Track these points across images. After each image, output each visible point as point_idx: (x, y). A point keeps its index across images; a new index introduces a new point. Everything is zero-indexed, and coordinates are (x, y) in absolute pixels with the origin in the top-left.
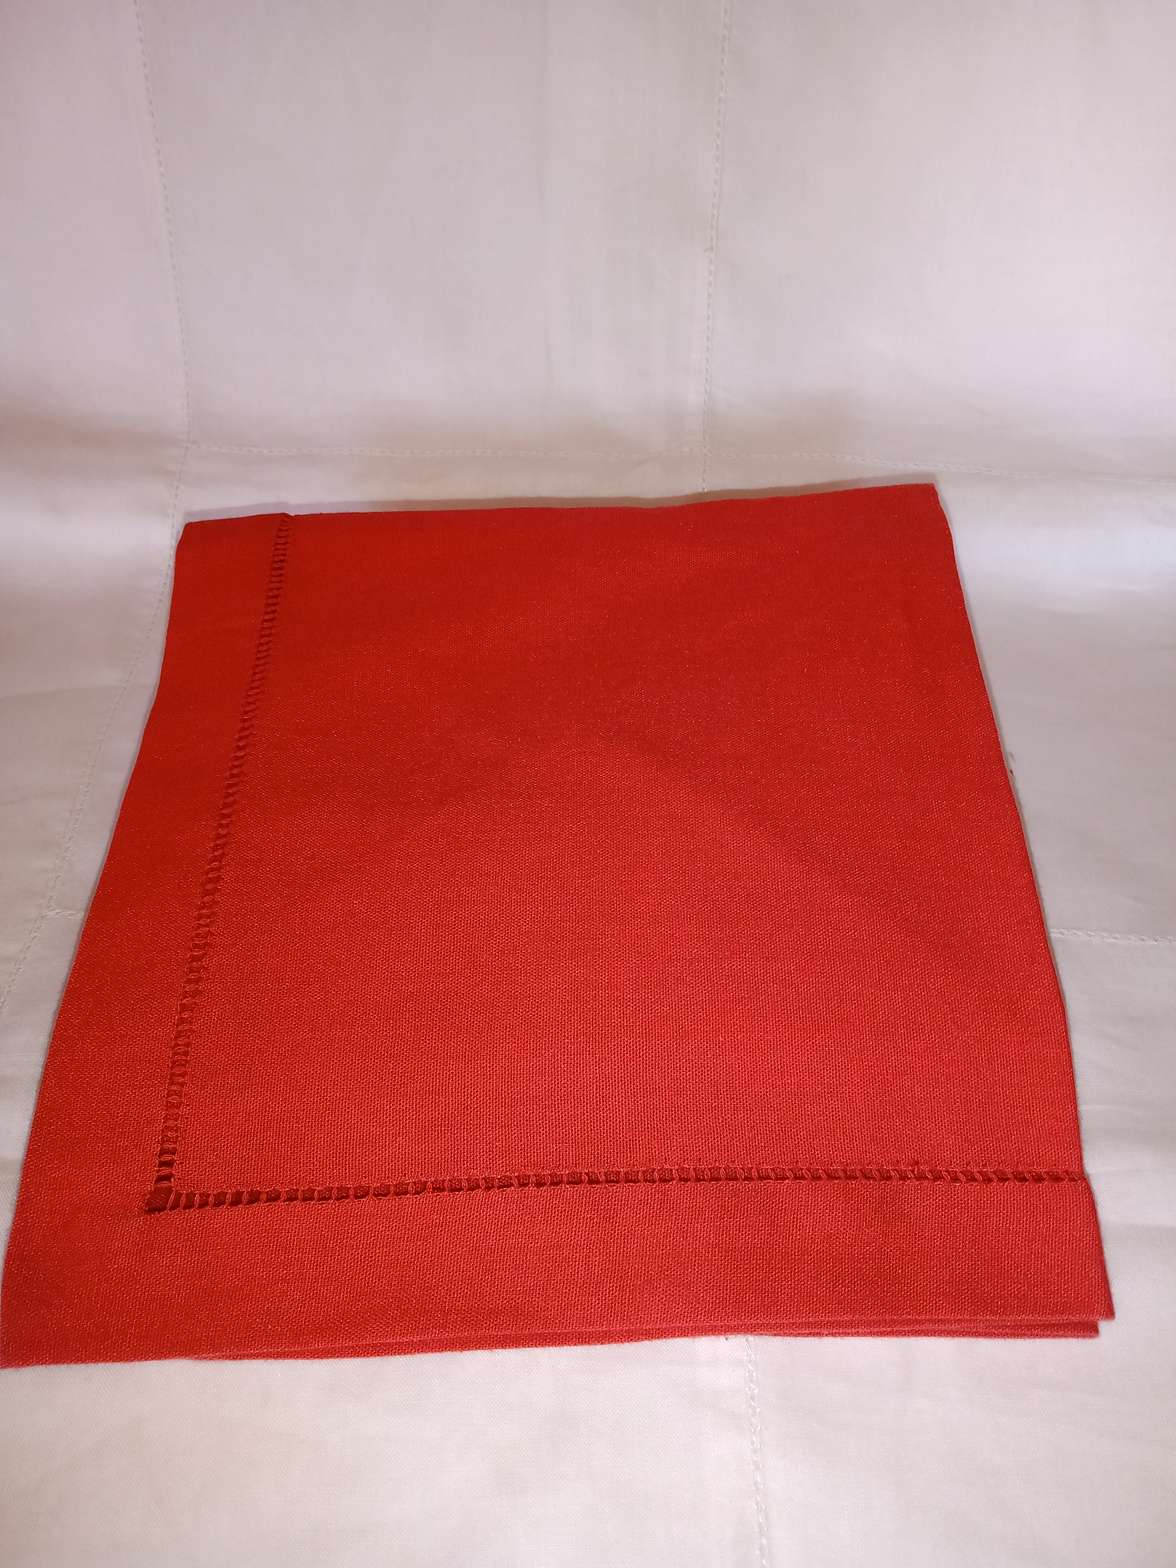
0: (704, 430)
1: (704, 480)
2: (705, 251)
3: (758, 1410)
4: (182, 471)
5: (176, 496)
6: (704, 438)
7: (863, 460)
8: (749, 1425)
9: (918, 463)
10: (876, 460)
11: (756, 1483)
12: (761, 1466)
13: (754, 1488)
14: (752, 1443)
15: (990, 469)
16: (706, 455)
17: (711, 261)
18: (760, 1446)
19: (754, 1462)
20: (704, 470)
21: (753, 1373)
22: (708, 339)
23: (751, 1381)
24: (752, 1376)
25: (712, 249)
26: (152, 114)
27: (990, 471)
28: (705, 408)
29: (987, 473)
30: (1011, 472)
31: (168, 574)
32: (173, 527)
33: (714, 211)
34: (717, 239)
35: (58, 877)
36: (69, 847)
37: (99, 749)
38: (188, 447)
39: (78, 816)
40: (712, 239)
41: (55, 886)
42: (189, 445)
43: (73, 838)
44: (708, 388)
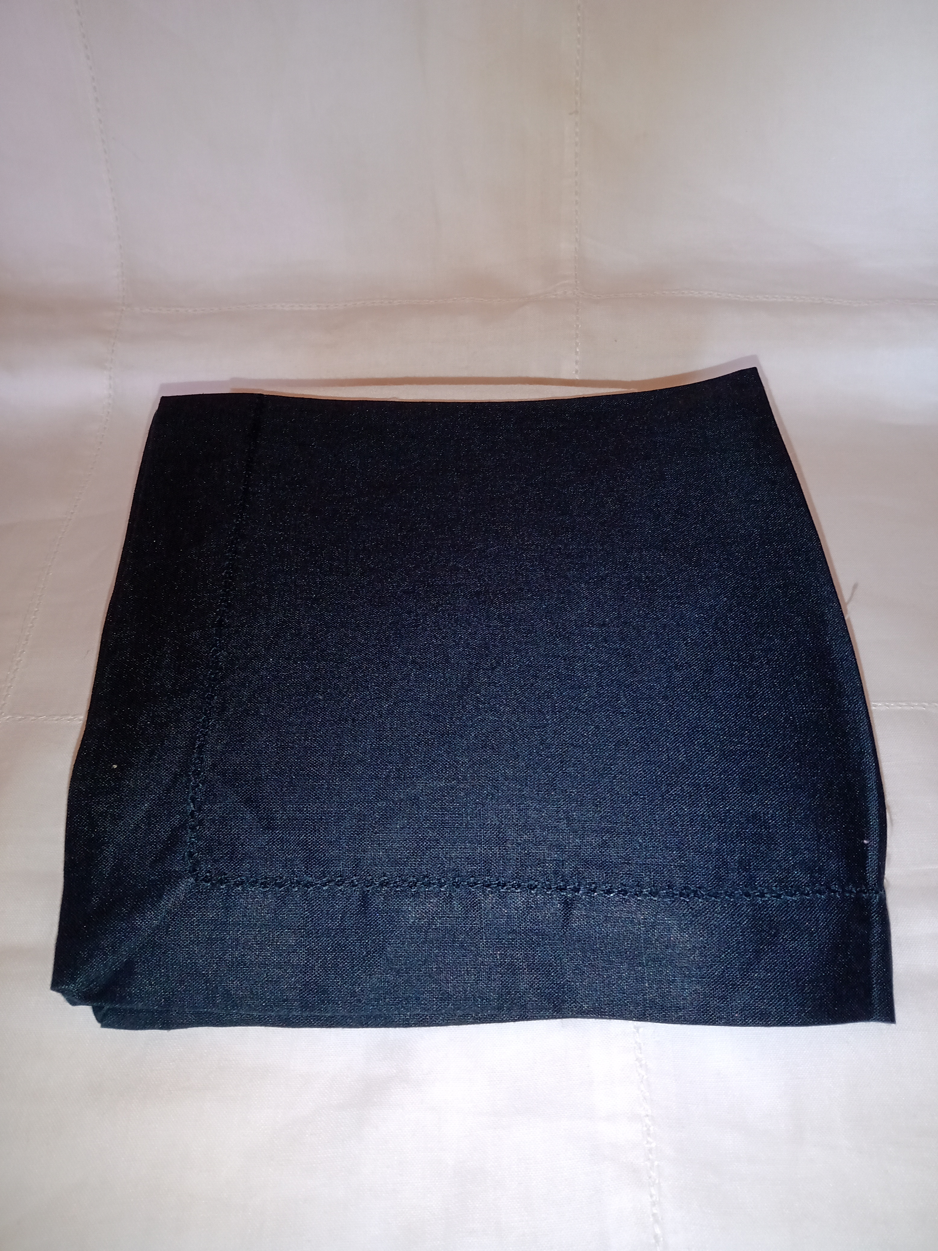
0: (576, 274)
2: (571, 114)
3: (656, 1163)
4: (117, 330)
5: (113, 351)
6: (576, 282)
7: (718, 295)
8: (648, 1178)
9: (767, 296)
10: (730, 295)
11: (656, 1237)
12: (660, 1219)
13: (654, 1241)
14: (651, 1196)
15: (832, 299)
16: (578, 296)
17: (576, 123)
18: (659, 1199)
19: (654, 1215)
20: (578, 310)
21: (650, 1127)
22: (576, 193)
23: (649, 1135)
24: (648, 1130)
25: (576, 112)
26: (78, 13)
27: (831, 301)
28: (576, 256)
29: (830, 302)
30: (850, 301)
31: (107, 420)
32: (110, 378)
33: (578, 79)
34: (581, 103)
35: (10, 687)
36: (21, 660)
37: (48, 574)
38: (123, 310)
39: (28, 633)
40: (576, 103)
41: (7, 695)
42: (124, 308)
43: (24, 652)
44: (577, 236)
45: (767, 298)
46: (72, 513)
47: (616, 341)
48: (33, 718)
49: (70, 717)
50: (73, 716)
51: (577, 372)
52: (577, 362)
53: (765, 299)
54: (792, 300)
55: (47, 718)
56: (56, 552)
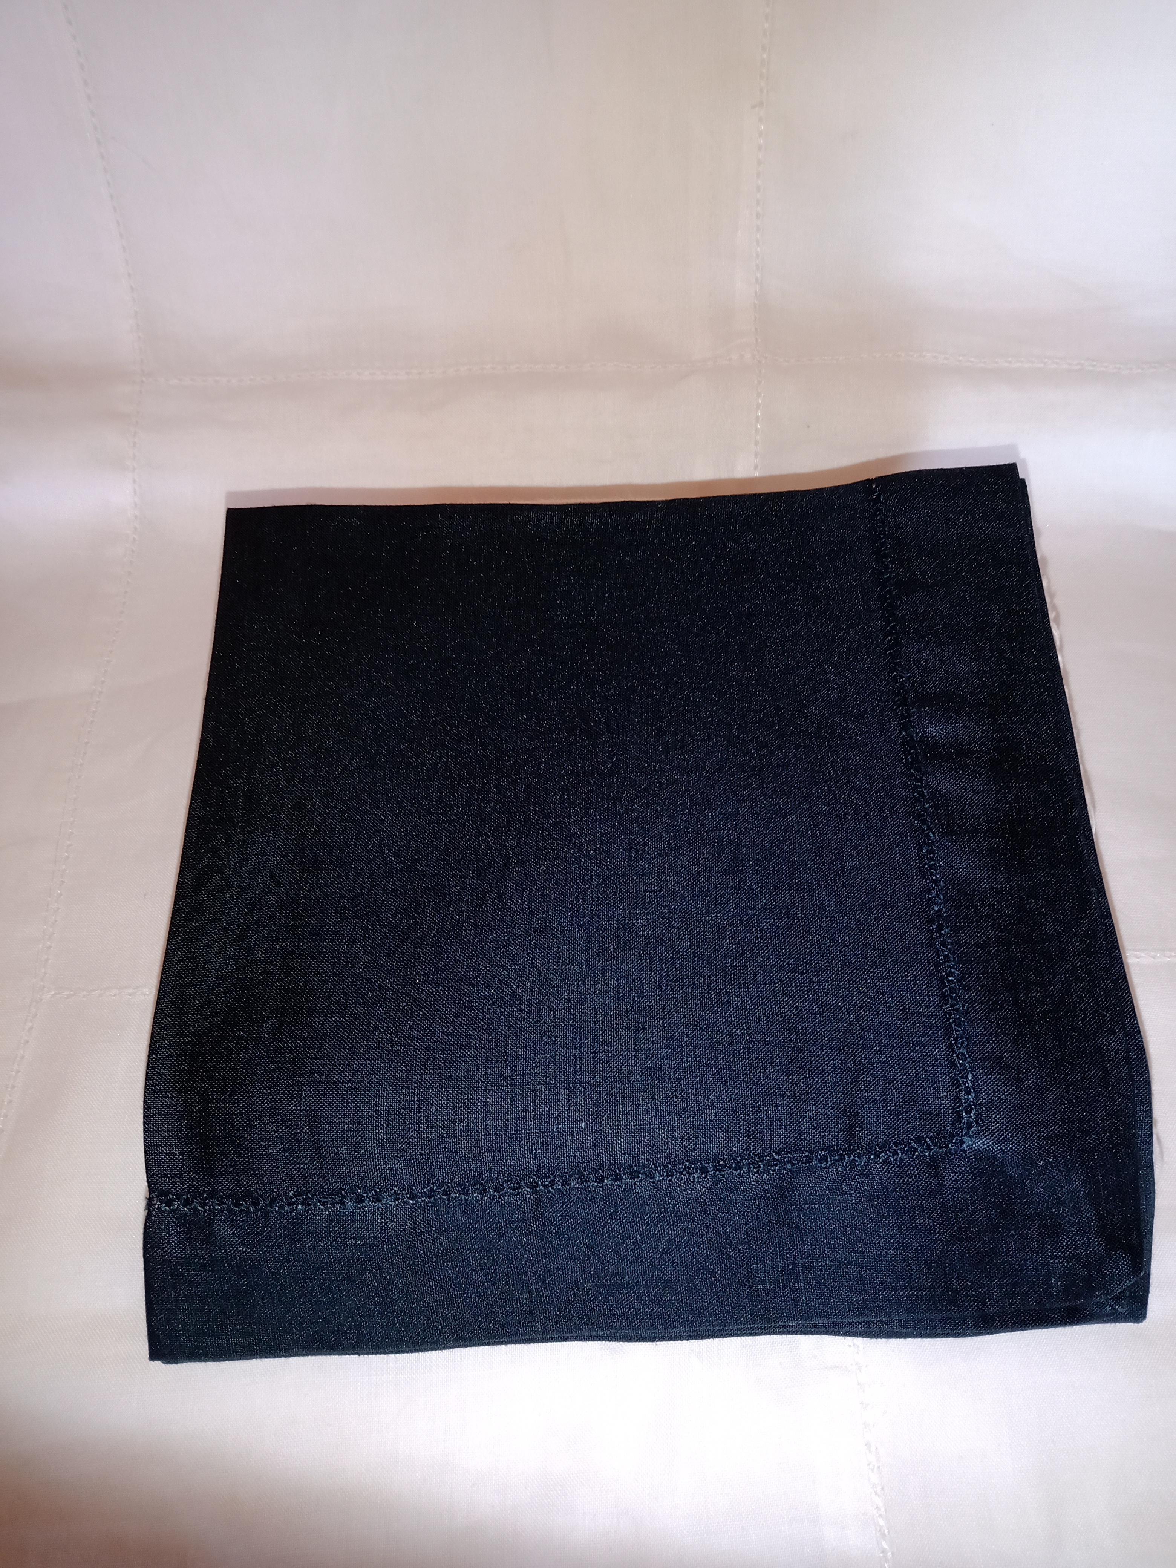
0: (756, 329)
1: (759, 395)
2: (753, 107)
4: (138, 412)
6: (757, 341)
9: (1010, 359)
16: (759, 362)
17: (760, 120)
20: (759, 383)
22: (758, 216)
25: (761, 104)
27: (1094, 366)
28: (756, 302)
29: (1091, 368)
30: (1118, 366)
31: (134, 540)
32: (134, 481)
33: (765, 56)
34: (767, 91)
35: (50, 947)
36: (58, 908)
37: (80, 777)
38: (142, 381)
39: (64, 867)
40: (761, 91)
41: (47, 960)
42: (144, 379)
43: (61, 895)
44: (758, 275)
45: (1010, 362)
46: (103, 682)
47: (808, 427)
48: (85, 993)
49: (130, 991)
50: (134, 989)
51: (756, 467)
52: (756, 455)
53: (1006, 365)
54: (1042, 365)
55: (102, 992)
56: (87, 743)
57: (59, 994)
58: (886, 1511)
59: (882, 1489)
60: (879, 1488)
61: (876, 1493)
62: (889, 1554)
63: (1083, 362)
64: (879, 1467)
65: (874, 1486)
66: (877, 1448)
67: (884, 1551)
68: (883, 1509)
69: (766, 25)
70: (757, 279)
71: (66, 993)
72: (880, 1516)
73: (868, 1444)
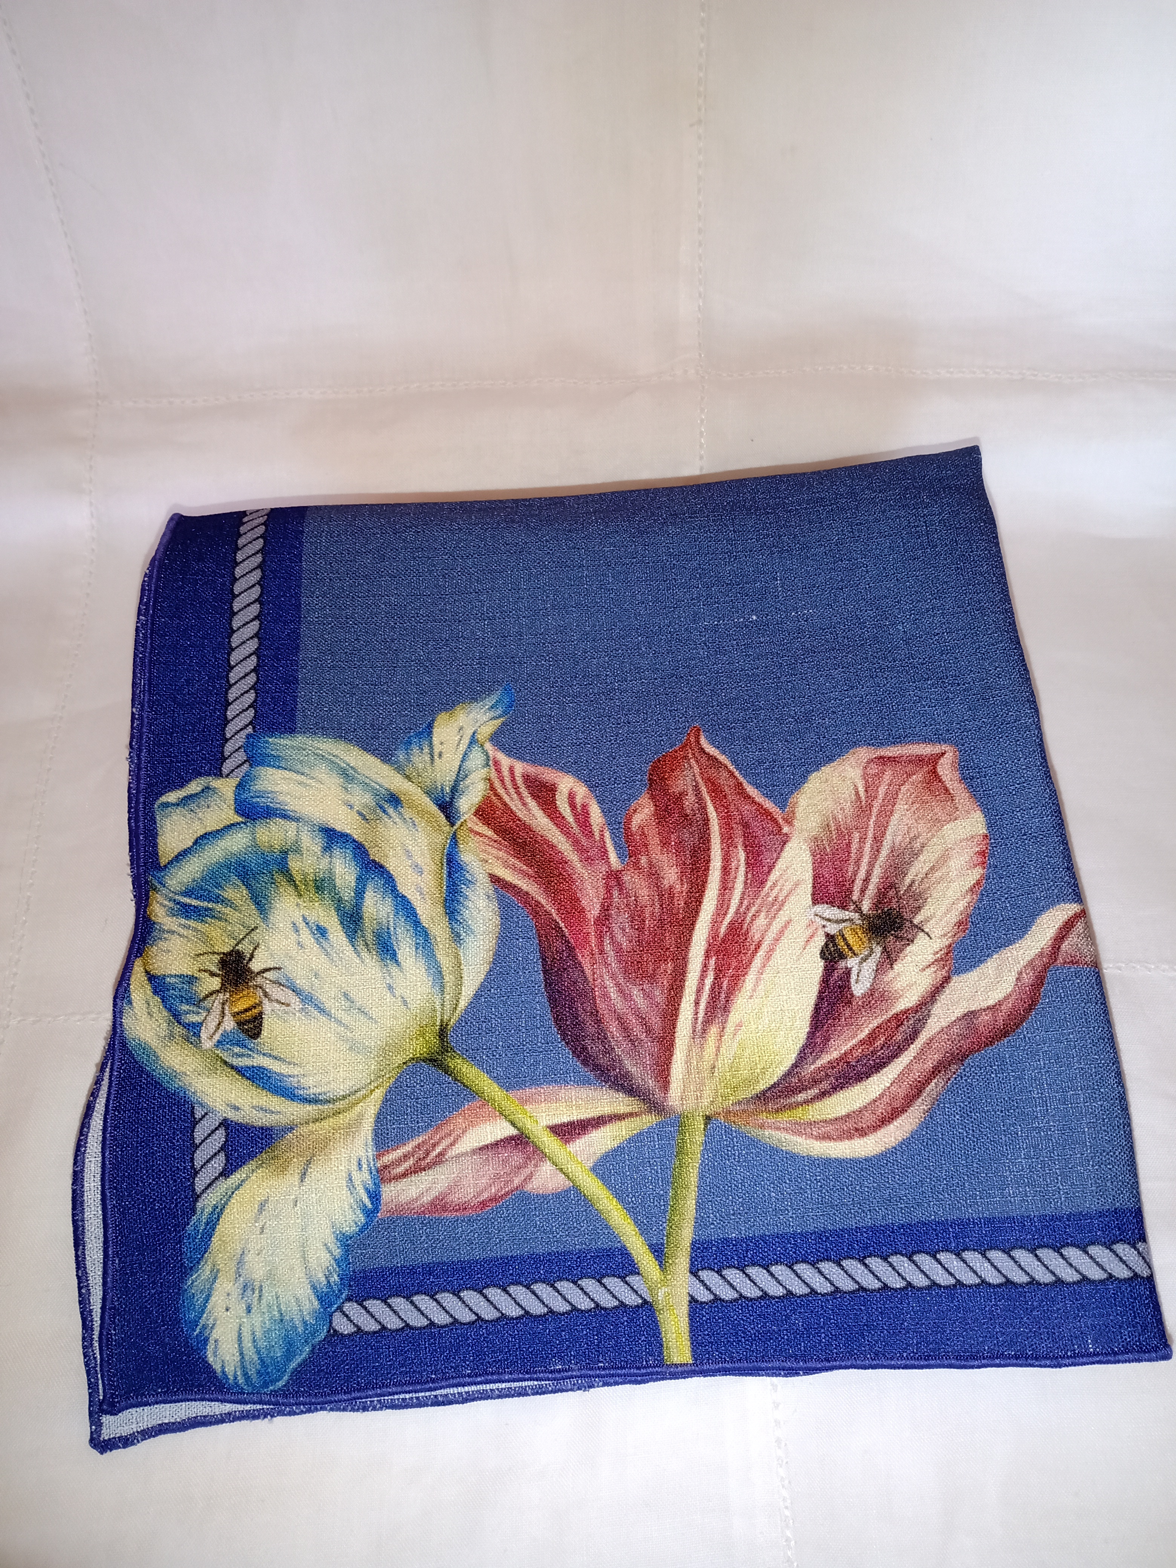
0: (700, 344)
1: (702, 410)
2: (692, 125)
4: (94, 436)
5: (91, 467)
6: (700, 355)
9: (952, 370)
15: (1036, 373)
16: (703, 377)
17: (699, 137)
20: (702, 399)
22: (700, 231)
25: (700, 122)
27: (1036, 375)
28: (700, 317)
30: (1059, 375)
31: (92, 561)
32: (91, 504)
33: (701, 75)
34: (705, 110)
35: (15, 974)
36: (23, 935)
37: (43, 804)
38: (98, 405)
39: (29, 894)
40: (699, 109)
41: (13, 987)
42: (99, 402)
43: (25, 922)
44: (701, 289)
45: (952, 373)
46: (63, 707)
47: (752, 440)
48: (50, 1019)
49: (94, 1016)
50: (98, 1014)
51: (701, 469)
53: (948, 375)
54: (984, 376)
55: (67, 1018)
56: (49, 770)
57: (24, 1020)
58: (792, 1503)
59: (790, 1482)
60: (786, 1482)
61: (783, 1486)
62: (793, 1543)
63: (1024, 371)
64: (787, 1463)
65: (782, 1479)
66: (786, 1445)
67: (788, 1540)
68: (789, 1501)
69: (702, 45)
70: (700, 295)
71: (32, 1019)
72: (786, 1508)
73: (778, 1441)
